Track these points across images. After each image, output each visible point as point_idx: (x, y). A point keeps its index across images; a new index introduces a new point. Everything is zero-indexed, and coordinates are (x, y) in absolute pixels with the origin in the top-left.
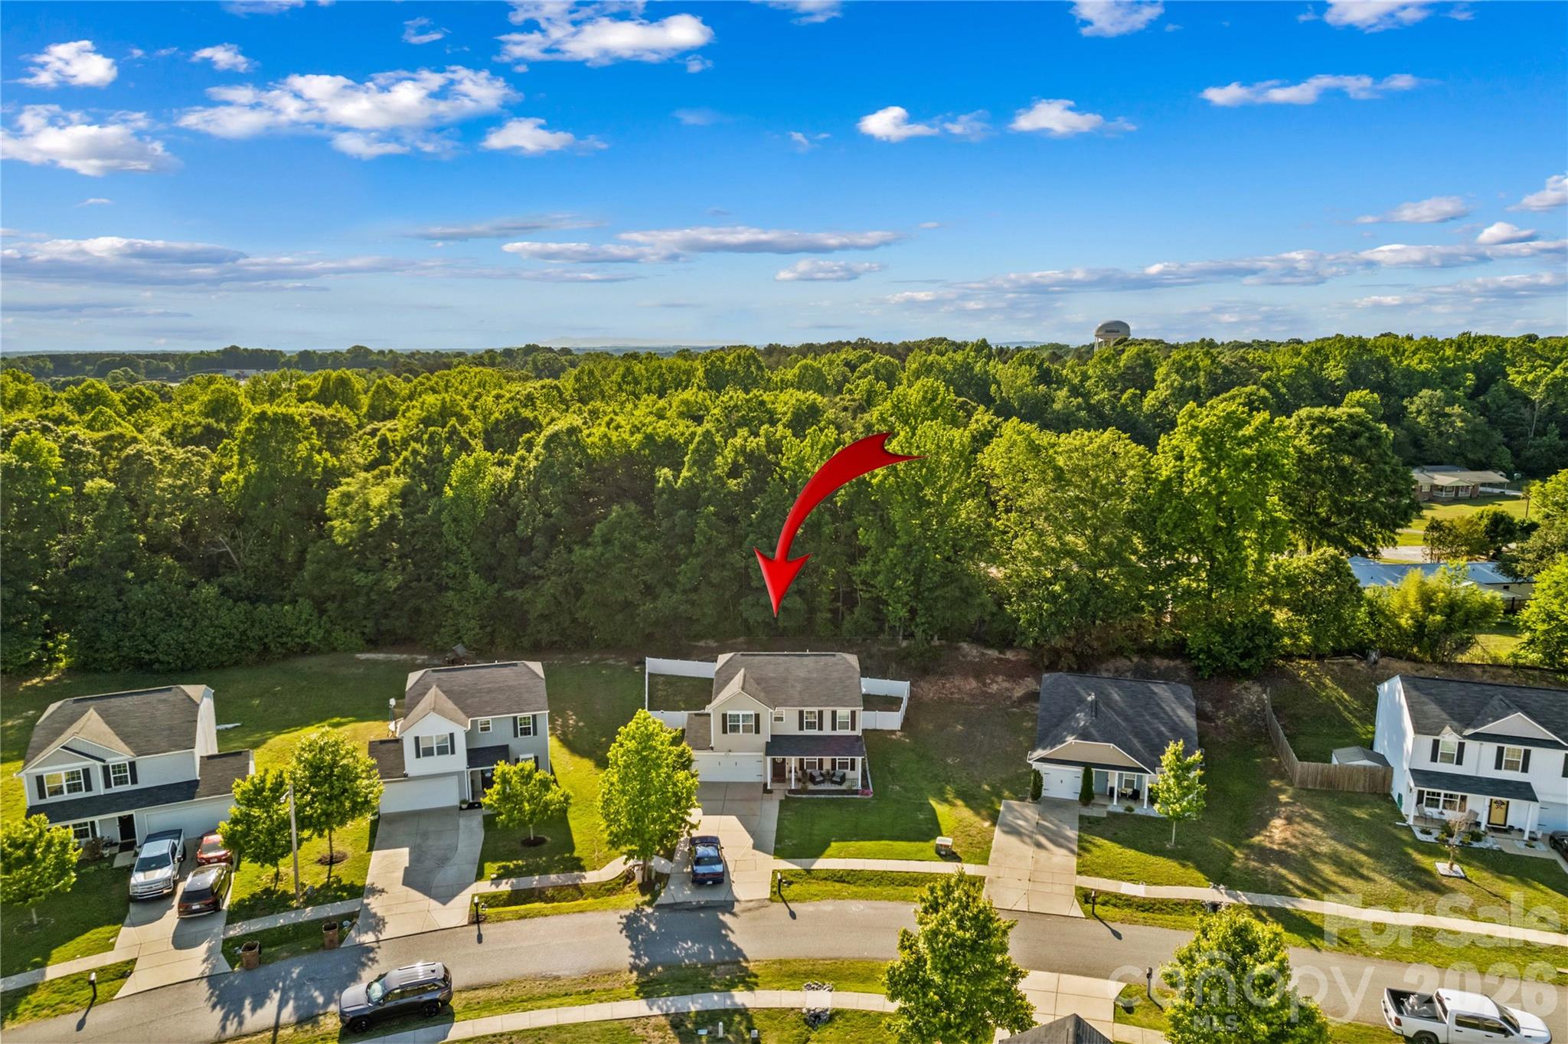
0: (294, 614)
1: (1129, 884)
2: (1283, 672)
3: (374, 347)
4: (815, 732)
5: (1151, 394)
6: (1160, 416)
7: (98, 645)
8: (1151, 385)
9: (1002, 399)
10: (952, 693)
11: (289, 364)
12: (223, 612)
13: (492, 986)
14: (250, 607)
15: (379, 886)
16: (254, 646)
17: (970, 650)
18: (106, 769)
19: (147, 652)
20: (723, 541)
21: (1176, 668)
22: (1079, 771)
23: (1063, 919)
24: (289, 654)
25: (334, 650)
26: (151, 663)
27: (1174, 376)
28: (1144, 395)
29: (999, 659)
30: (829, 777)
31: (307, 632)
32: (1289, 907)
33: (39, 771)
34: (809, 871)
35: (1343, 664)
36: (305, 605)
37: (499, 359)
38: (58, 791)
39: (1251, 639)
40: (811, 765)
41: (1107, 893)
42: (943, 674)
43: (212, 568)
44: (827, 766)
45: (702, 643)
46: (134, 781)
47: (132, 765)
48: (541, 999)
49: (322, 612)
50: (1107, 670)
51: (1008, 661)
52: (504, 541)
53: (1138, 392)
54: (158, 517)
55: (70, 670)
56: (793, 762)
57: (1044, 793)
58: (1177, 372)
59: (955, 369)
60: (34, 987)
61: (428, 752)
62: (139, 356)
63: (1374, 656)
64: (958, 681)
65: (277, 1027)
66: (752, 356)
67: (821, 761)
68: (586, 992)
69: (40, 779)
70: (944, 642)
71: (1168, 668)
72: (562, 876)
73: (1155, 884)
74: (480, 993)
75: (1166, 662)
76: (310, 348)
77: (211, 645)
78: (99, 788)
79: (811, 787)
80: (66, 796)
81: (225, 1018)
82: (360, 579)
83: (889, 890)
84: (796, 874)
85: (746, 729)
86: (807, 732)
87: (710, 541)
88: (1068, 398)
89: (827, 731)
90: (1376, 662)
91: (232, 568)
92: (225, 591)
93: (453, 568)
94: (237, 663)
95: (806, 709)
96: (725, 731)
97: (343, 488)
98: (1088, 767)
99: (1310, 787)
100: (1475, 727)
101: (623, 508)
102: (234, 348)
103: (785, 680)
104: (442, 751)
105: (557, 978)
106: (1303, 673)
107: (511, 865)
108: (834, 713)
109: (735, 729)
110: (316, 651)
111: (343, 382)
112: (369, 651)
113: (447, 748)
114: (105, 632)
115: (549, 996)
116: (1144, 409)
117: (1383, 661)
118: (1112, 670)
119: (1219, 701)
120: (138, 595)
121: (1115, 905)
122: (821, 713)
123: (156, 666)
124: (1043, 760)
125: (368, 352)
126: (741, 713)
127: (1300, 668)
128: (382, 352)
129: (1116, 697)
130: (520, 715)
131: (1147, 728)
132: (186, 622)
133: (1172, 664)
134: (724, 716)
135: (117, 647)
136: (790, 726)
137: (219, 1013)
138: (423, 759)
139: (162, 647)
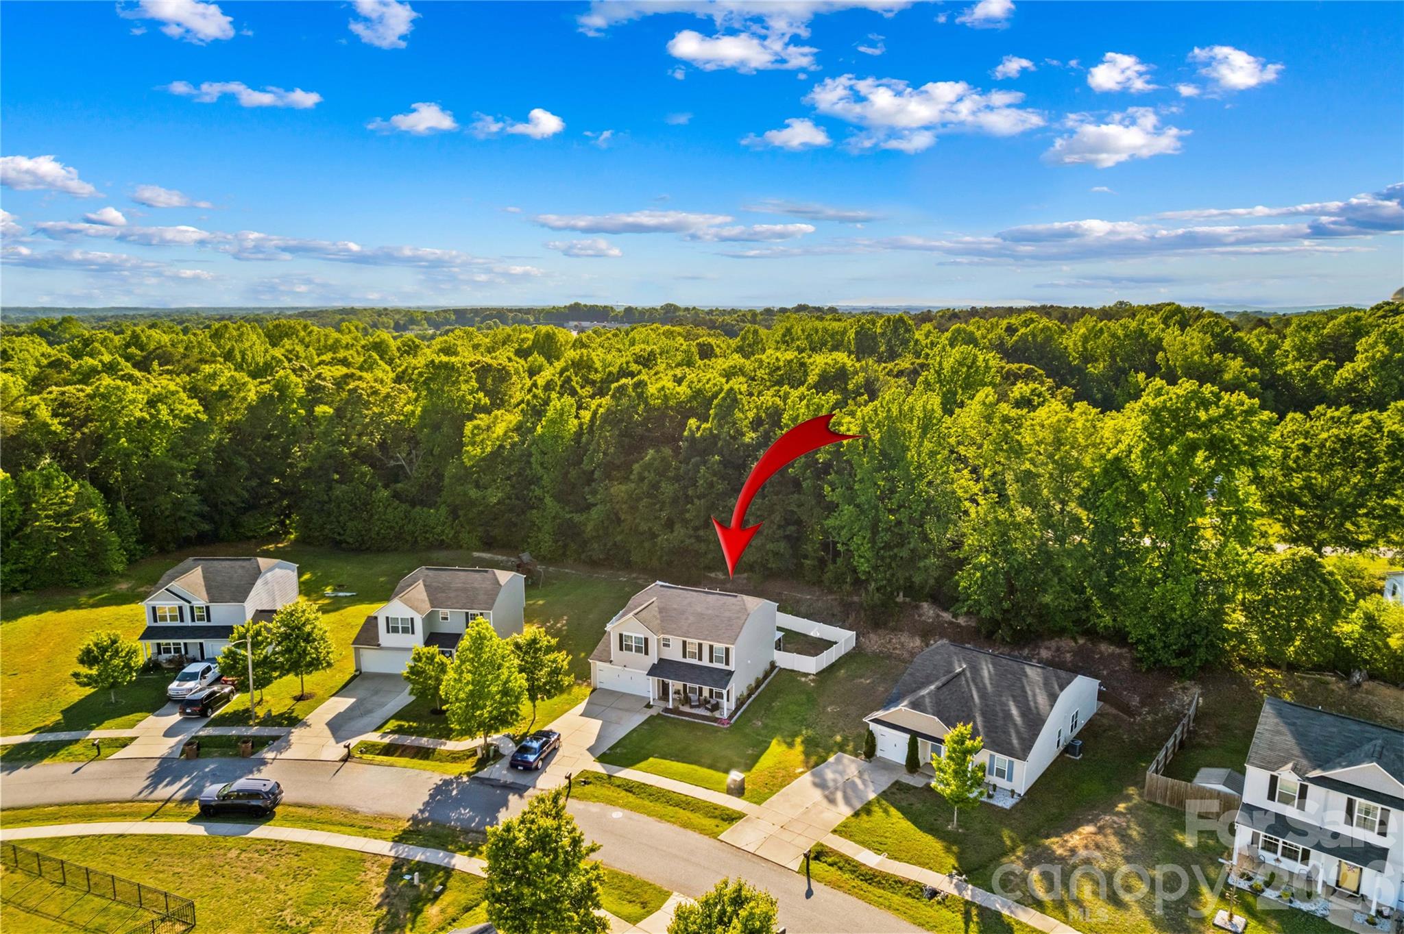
0: (435, 516)
1: (871, 853)
2: (1236, 678)
3: (681, 303)
4: (695, 661)
5: (1348, 366)
6: (1356, 390)
7: (311, 526)
8: (1351, 355)
9: (1168, 366)
10: (895, 649)
11: (616, 319)
12: (389, 510)
13: (311, 807)
14: (409, 508)
15: (309, 722)
16: (409, 538)
17: (928, 611)
18: (192, 608)
19: (339, 534)
20: (720, 487)
21: (1120, 655)
22: (908, 736)
23: (776, 867)
24: (431, 547)
25: (461, 547)
26: (341, 542)
27: (1381, 347)
28: (1340, 365)
29: (951, 623)
30: (703, 703)
31: (443, 531)
32: (1005, 912)
33: (153, 603)
34: (610, 776)
35: (1316, 679)
36: (443, 510)
37: (759, 318)
38: (164, 618)
39: (1188, 637)
40: (693, 690)
41: (841, 856)
42: (894, 630)
43: (393, 476)
44: (706, 693)
45: (713, 575)
46: (209, 620)
47: (208, 608)
48: (333, 824)
49: (456, 517)
50: (1048, 648)
51: (959, 626)
52: (573, 473)
53: (1333, 363)
54: (360, 435)
55: (296, 541)
56: (675, 685)
57: (879, 753)
58: (1387, 343)
59: (1126, 336)
60: (77, 741)
61: (395, 630)
62: (511, 311)
63: (1357, 677)
64: (904, 638)
65: (168, 800)
66: (901, 320)
67: (701, 689)
68: (366, 828)
69: (154, 609)
70: (908, 600)
71: (1112, 654)
72: (431, 740)
73: (896, 858)
74: (300, 810)
75: (1111, 649)
76: (633, 305)
77: (378, 534)
78: (188, 622)
79: (686, 709)
80: (169, 623)
81: (147, 787)
82: (473, 493)
83: (659, 807)
84: (598, 777)
85: (638, 650)
86: (689, 660)
87: (711, 485)
88: (1243, 367)
89: (705, 662)
90: (1359, 685)
91: (407, 477)
92: (396, 495)
93: (538, 492)
94: (396, 550)
95: (688, 640)
96: (621, 649)
97: (476, 422)
98: (914, 735)
99: (1159, 802)
100: (1324, 770)
101: (658, 451)
102: (577, 305)
103: (683, 613)
104: (405, 630)
105: (356, 812)
106: (1258, 683)
107: (406, 725)
108: (711, 647)
109: (629, 648)
110: (448, 547)
111: (550, 337)
112: (483, 551)
113: (409, 629)
114: (315, 517)
115: (342, 824)
116: (1335, 382)
117: (1366, 685)
118: (1053, 649)
119: (1151, 696)
120: (339, 491)
121: (840, 868)
122: (700, 645)
123: (344, 545)
124: (877, 721)
125: (676, 308)
126: (634, 635)
127: (1258, 677)
128: (687, 309)
129: (985, 674)
130: (471, 612)
131: (998, 708)
132: (365, 515)
133: (1118, 651)
134: (621, 636)
135: (322, 528)
136: (674, 653)
137: (147, 783)
138: (392, 635)
139: (348, 532)
